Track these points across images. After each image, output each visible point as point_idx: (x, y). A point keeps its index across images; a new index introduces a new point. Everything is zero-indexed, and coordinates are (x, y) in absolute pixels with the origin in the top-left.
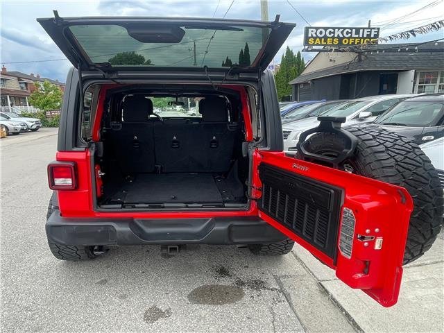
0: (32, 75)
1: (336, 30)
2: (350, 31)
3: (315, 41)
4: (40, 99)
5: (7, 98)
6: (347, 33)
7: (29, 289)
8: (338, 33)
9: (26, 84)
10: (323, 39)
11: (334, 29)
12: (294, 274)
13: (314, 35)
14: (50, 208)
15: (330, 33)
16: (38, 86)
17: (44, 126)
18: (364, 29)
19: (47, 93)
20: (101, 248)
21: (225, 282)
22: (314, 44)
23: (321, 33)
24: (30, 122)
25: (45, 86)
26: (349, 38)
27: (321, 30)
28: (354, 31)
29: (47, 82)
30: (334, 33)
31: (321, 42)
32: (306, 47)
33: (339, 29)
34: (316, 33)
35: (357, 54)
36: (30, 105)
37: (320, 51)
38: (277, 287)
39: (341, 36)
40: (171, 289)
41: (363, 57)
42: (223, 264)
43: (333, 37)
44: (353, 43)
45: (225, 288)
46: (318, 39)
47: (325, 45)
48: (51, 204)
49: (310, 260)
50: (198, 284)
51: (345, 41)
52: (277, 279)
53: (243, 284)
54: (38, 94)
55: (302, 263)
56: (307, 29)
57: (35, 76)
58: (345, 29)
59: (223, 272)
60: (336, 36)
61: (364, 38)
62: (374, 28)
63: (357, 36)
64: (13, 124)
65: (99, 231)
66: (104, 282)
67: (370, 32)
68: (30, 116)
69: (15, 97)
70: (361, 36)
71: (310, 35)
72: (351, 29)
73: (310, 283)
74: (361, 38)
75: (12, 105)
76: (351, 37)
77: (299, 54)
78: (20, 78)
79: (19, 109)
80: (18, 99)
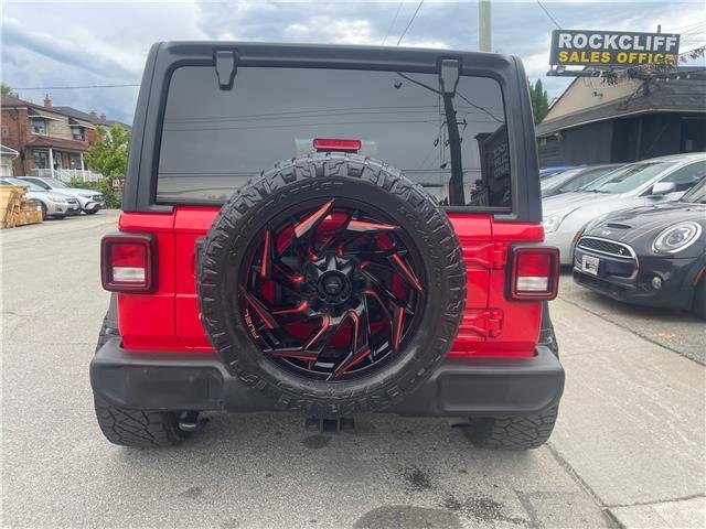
0: (93, 113)
1: (607, 37)
2: (629, 38)
3: (569, 56)
4: (105, 157)
5: (48, 155)
6: (626, 42)
7: (53, 503)
8: (609, 41)
9: (82, 129)
10: (584, 53)
11: (603, 34)
12: (554, 490)
13: (569, 46)
14: (102, 335)
15: (596, 42)
16: (102, 132)
17: (108, 205)
18: (653, 35)
19: (116, 147)
20: (192, 416)
21: (424, 501)
22: (568, 63)
23: (580, 41)
24: (84, 197)
25: (113, 132)
26: (628, 52)
27: (581, 35)
28: (636, 38)
29: (117, 126)
30: (602, 41)
31: (580, 58)
32: (555, 67)
33: (611, 34)
34: (571, 42)
35: (641, 82)
36: (86, 169)
37: (577, 74)
38: (525, 516)
39: (614, 47)
40: (321, 511)
41: (652, 88)
42: (417, 463)
43: (602, 50)
44: (636, 62)
45: (425, 512)
46: (575, 53)
47: (587, 65)
48: (105, 327)
49: (583, 464)
50: (375, 504)
51: (622, 58)
52: (524, 499)
53: (458, 506)
54: (101, 147)
55: (569, 468)
56: (556, 34)
57: (98, 116)
58: (621, 34)
59: (419, 480)
60: (606, 47)
61: (654, 53)
62: (671, 35)
63: (642, 48)
64: (57, 198)
65: (192, 379)
66: (194, 493)
67: (665, 42)
68: (85, 186)
69: (62, 153)
70: (648, 48)
71: (561, 46)
72: (632, 35)
73: (588, 510)
74: (648, 52)
75: (56, 167)
76: (631, 50)
77: (539, 84)
78: (73, 118)
79: (66, 174)
80: (68, 156)
